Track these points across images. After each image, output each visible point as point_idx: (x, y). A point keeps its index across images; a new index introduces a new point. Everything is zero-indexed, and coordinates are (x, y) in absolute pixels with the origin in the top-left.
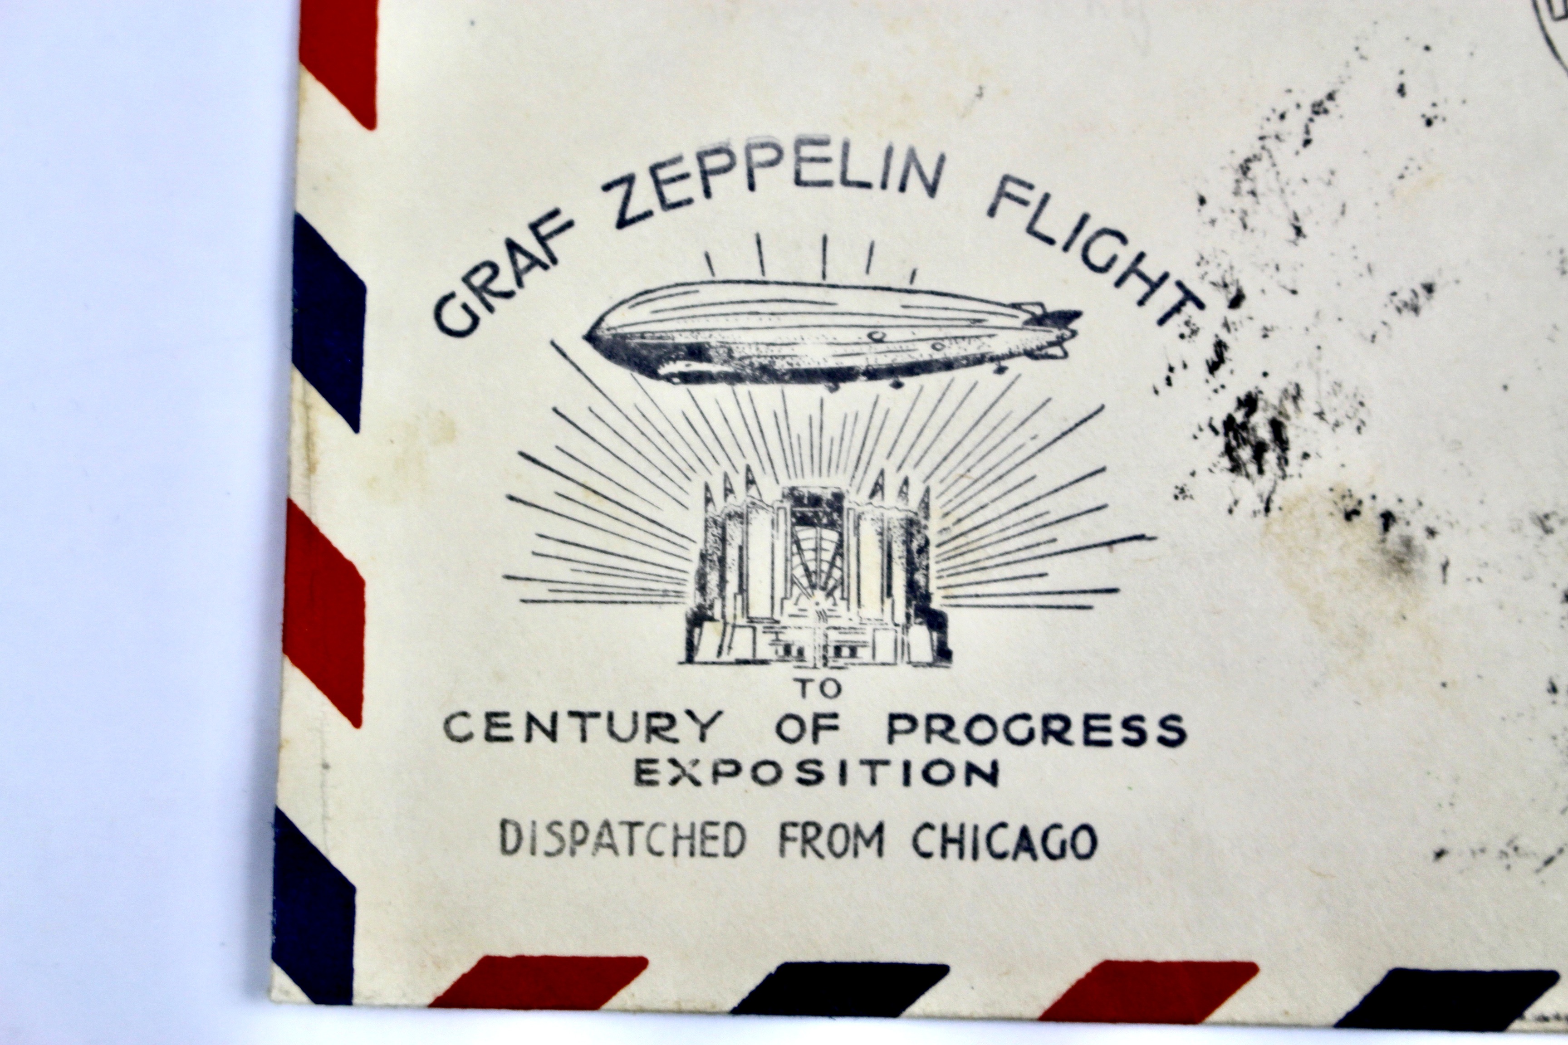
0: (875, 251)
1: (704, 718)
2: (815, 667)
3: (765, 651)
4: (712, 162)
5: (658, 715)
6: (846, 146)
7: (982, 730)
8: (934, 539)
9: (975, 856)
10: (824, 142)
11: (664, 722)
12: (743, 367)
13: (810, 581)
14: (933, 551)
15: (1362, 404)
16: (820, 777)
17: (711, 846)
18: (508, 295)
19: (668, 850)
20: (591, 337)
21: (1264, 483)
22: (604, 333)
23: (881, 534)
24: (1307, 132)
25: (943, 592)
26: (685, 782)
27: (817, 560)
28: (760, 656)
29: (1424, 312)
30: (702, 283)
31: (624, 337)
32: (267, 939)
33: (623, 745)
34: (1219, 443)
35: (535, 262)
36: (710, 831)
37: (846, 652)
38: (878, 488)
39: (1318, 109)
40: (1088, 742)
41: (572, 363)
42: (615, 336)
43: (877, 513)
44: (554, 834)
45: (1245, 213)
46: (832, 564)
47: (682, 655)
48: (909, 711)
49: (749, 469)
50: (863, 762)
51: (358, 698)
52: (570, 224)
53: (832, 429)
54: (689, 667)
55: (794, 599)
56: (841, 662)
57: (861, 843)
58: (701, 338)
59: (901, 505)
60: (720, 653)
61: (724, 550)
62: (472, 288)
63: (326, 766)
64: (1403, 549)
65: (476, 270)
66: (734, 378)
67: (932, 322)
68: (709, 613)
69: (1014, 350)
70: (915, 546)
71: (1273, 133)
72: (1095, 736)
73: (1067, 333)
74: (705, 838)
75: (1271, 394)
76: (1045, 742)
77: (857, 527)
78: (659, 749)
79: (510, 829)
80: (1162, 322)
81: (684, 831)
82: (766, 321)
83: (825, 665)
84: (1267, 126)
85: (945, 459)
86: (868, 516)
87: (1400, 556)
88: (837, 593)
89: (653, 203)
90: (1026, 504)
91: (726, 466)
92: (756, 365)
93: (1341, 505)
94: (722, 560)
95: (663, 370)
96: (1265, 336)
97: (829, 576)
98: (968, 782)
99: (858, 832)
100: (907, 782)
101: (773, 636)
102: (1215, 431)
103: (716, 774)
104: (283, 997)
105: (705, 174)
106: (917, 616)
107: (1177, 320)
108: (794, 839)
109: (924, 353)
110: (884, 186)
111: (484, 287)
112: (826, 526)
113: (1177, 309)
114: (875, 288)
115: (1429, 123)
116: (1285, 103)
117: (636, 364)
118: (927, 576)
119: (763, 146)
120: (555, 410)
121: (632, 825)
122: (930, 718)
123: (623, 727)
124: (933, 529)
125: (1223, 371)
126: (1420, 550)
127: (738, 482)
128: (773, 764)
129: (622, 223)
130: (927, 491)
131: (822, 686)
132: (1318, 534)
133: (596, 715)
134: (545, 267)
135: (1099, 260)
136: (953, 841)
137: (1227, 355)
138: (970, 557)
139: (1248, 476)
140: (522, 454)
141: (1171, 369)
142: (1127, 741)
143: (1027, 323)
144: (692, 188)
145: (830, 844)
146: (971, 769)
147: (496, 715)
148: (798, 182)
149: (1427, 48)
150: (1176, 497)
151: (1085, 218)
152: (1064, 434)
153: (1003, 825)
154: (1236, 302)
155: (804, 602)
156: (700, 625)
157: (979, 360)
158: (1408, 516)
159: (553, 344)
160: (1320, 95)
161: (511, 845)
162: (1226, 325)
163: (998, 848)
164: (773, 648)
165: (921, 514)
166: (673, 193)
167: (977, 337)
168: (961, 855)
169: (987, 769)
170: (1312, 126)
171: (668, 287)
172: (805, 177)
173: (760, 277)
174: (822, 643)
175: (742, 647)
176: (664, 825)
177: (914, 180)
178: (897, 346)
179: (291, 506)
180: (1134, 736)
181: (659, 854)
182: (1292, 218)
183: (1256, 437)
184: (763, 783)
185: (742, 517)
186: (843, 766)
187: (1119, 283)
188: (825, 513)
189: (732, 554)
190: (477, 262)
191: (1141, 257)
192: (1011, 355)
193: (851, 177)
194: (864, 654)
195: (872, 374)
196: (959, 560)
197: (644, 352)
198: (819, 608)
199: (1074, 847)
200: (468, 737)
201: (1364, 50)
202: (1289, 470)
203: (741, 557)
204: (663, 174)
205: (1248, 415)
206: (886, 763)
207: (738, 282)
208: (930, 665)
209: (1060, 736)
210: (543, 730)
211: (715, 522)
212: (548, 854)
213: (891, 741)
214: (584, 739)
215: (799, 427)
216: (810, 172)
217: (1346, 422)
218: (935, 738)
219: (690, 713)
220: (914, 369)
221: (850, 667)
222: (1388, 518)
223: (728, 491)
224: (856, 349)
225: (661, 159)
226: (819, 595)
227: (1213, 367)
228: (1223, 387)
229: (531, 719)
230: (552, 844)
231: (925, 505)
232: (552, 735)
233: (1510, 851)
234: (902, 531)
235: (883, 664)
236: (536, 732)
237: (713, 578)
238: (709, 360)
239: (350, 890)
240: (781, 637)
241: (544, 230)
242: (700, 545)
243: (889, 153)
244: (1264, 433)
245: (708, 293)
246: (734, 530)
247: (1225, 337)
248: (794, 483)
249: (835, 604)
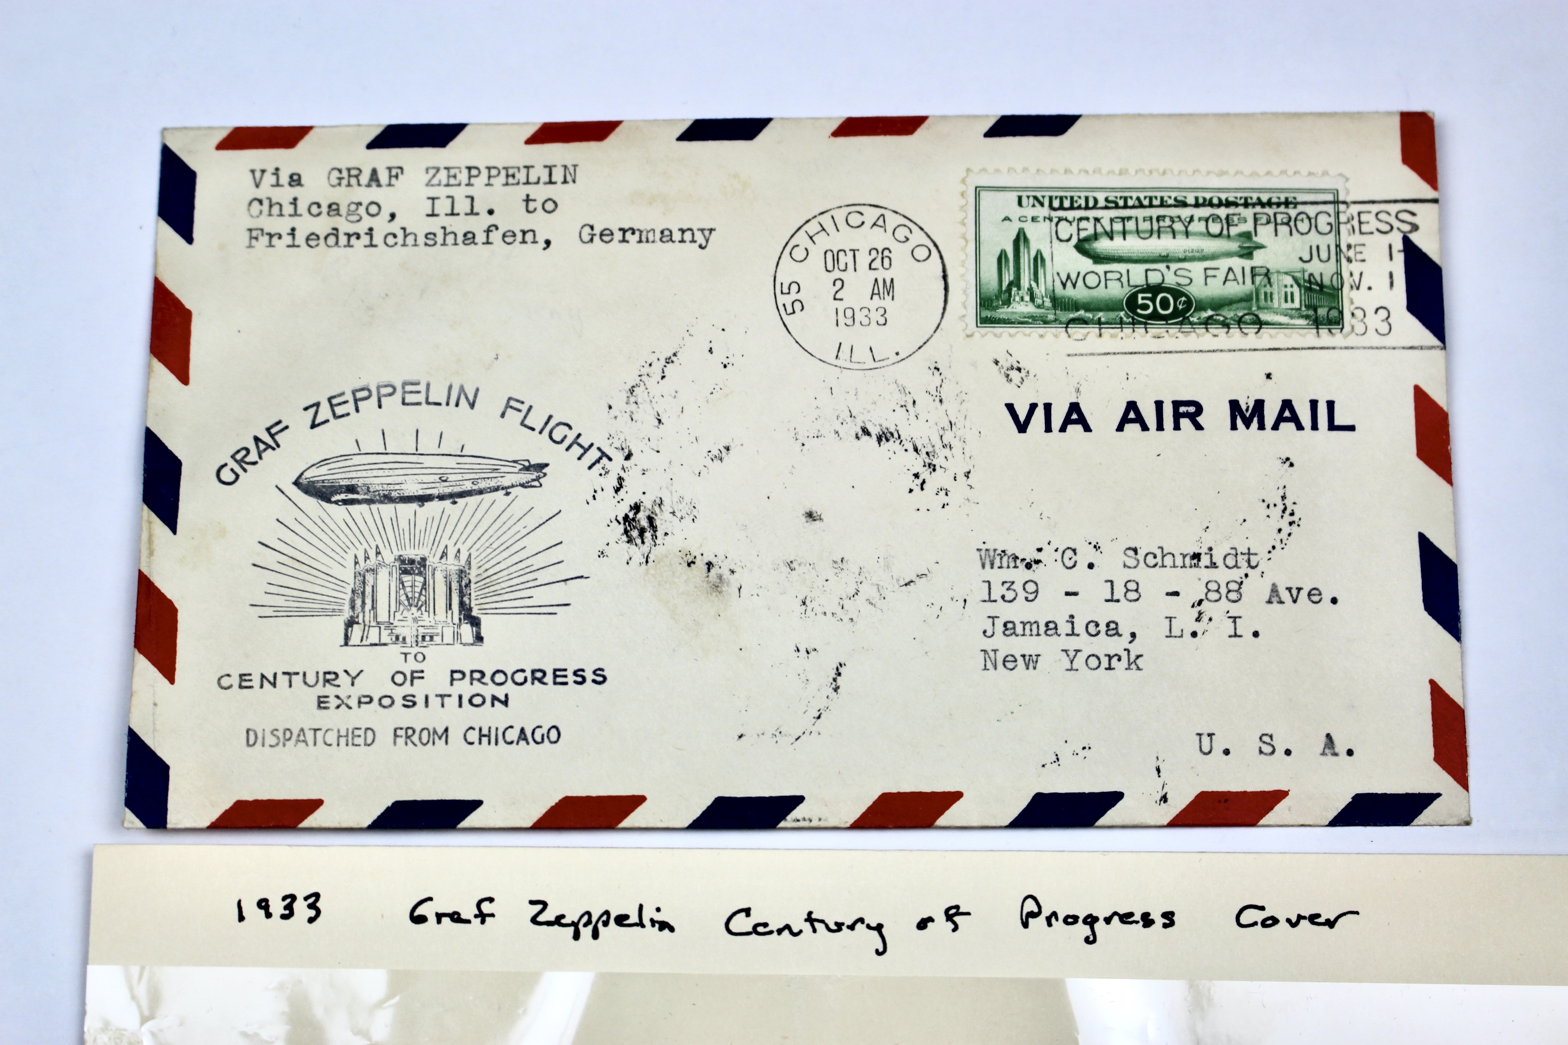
0: (443, 436)
1: (354, 674)
2: (412, 646)
3: (385, 639)
4: (359, 395)
5: (329, 673)
6: (428, 385)
7: (500, 678)
8: (473, 580)
9: (497, 743)
10: (418, 384)
11: (332, 676)
12: (375, 496)
13: (409, 603)
14: (473, 586)
15: (694, 507)
16: (414, 704)
17: (357, 741)
18: (255, 463)
19: (335, 743)
20: (297, 483)
21: (645, 549)
22: (303, 481)
23: (446, 578)
24: (663, 372)
25: (478, 607)
26: (343, 707)
27: (413, 592)
28: (383, 641)
29: (724, 461)
30: (354, 455)
31: (313, 482)
32: (123, 795)
33: (311, 688)
34: (621, 528)
35: (269, 446)
36: (357, 732)
37: (428, 638)
38: (444, 555)
39: (669, 361)
40: (555, 683)
41: (287, 496)
42: (308, 482)
43: (444, 567)
44: (274, 735)
45: (632, 413)
46: (421, 594)
47: (343, 643)
48: (461, 669)
49: (377, 547)
50: (437, 696)
51: (173, 669)
52: (287, 427)
53: (421, 525)
54: (345, 648)
55: (400, 612)
56: (425, 644)
57: (436, 738)
58: (354, 482)
59: (456, 563)
60: (362, 640)
61: (364, 587)
62: (236, 461)
63: (155, 704)
64: (718, 581)
65: (238, 452)
66: (370, 502)
67: (472, 471)
68: (356, 620)
69: (514, 483)
70: (463, 584)
71: (646, 374)
72: (559, 680)
73: (542, 475)
74: (354, 736)
75: (647, 503)
76: (533, 684)
77: (433, 574)
78: (330, 690)
79: (251, 734)
80: (590, 468)
81: (343, 733)
82: (387, 473)
83: (417, 645)
84: (642, 369)
85: (479, 539)
86: (439, 569)
87: (717, 584)
88: (423, 608)
89: (329, 415)
90: (521, 561)
91: (366, 545)
92: (382, 495)
93: (685, 559)
94: (363, 593)
95: (333, 499)
96: (644, 474)
97: (419, 600)
98: (493, 705)
99: (435, 732)
100: (460, 706)
101: (390, 631)
102: (620, 523)
103: (360, 702)
104: (130, 825)
105: (356, 401)
106: (465, 620)
107: (598, 467)
108: (401, 736)
109: (468, 486)
110: (448, 404)
111: (242, 460)
112: (417, 574)
113: (598, 461)
114: (443, 455)
115: (725, 366)
116: (652, 358)
117: (320, 496)
118: (470, 599)
119: (386, 386)
120: (278, 520)
121: (315, 730)
122: (472, 672)
123: (311, 679)
124: (473, 575)
125: (622, 491)
126: (726, 580)
127: (372, 553)
128: (390, 697)
129: (313, 426)
130: (470, 555)
131: (415, 656)
132: (674, 573)
133: (297, 674)
134: (274, 449)
135: (558, 438)
136: (485, 736)
137: (623, 484)
138: (492, 589)
139: (636, 545)
140: (260, 543)
141: (595, 491)
142: (576, 682)
143: (520, 470)
144: (350, 407)
145: (420, 739)
146: (494, 698)
147: (245, 675)
148: (404, 403)
149: (723, 330)
150: (599, 556)
151: (550, 417)
152: (540, 525)
153: (511, 727)
154: (628, 457)
155: (406, 613)
156: (352, 627)
157: (496, 489)
158: (720, 564)
159: (277, 487)
160: (670, 354)
161: (251, 742)
162: (623, 468)
163: (508, 739)
164: (390, 637)
165: (467, 567)
166: (339, 410)
167: (495, 478)
168: (489, 743)
169: (503, 698)
170: (665, 369)
171: (337, 457)
172: (407, 401)
173: (384, 451)
174: (416, 634)
175: (373, 637)
176: (332, 730)
177: (463, 400)
178: (454, 483)
179: (140, 573)
180: (579, 679)
181: (330, 745)
182: (656, 414)
183: (640, 525)
184: (384, 707)
185: (373, 571)
186: (427, 697)
187: (567, 449)
188: (417, 568)
189: (368, 590)
190: (239, 448)
191: (579, 435)
192: (513, 486)
193: (430, 400)
194: (437, 639)
195: (441, 498)
196: (487, 590)
197: (324, 490)
198: (414, 616)
199: (548, 737)
200: (230, 687)
201: (691, 332)
202: (657, 542)
203: (373, 591)
204: (334, 401)
205: (636, 514)
206: (449, 696)
207: (373, 454)
208: (472, 645)
209: (540, 680)
210: (269, 682)
211: (360, 574)
212: (271, 746)
213: (452, 684)
214: (290, 686)
215: (403, 524)
216: (409, 398)
217: (687, 516)
218: (475, 682)
219: (346, 671)
220: (462, 494)
221: (431, 646)
222: (709, 565)
223: (367, 558)
224: (433, 485)
225: (333, 394)
226: (414, 609)
227: (617, 490)
228: (622, 500)
229: (263, 676)
230: (273, 741)
231: (469, 563)
232: (274, 685)
233: (777, 733)
234: (457, 576)
235: (448, 644)
236: (266, 683)
237: (359, 602)
238: (358, 493)
239: (166, 768)
240: (393, 631)
241: (273, 431)
242: (352, 586)
243: (450, 388)
244: (645, 523)
245: (357, 460)
246: (370, 578)
247: (622, 474)
248: (401, 553)
249: (422, 614)
